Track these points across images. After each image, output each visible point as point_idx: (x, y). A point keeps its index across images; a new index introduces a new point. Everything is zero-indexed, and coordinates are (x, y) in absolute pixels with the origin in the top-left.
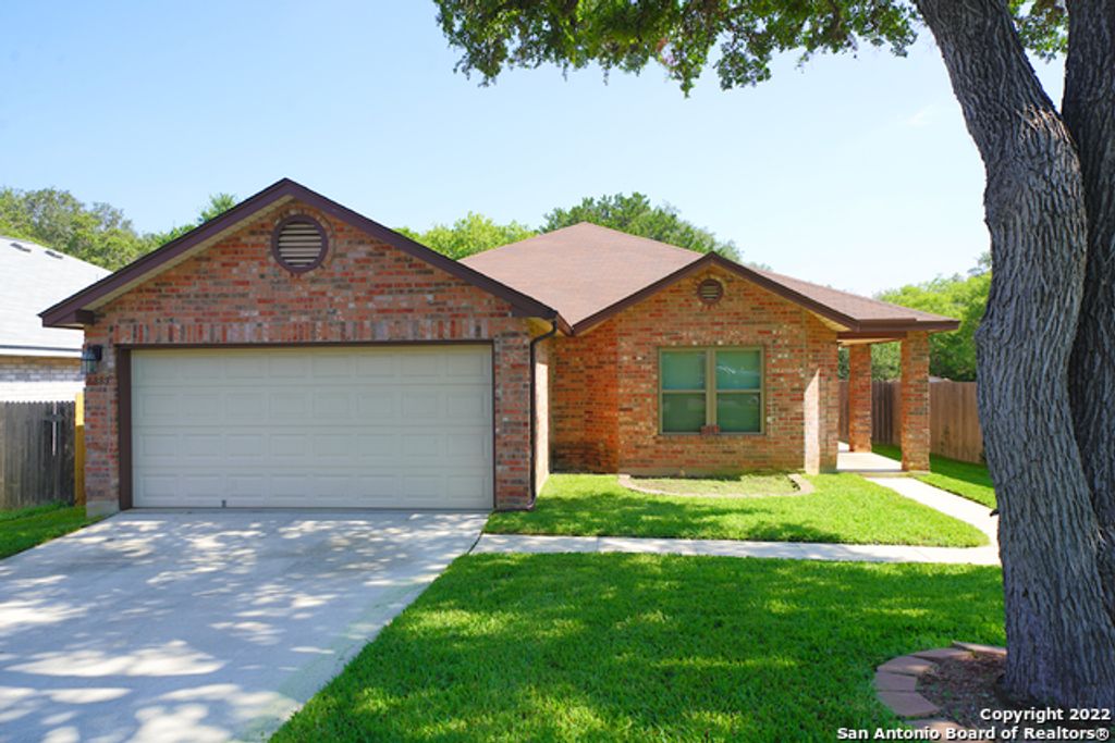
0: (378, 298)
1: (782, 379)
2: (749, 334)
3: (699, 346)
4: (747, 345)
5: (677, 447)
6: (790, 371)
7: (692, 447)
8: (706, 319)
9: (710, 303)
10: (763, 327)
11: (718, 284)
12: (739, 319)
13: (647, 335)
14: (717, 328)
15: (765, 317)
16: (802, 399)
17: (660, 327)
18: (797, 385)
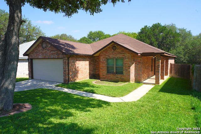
0: (52, 52)
1: (126, 64)
2: (121, 56)
3: (113, 58)
4: (121, 58)
5: (109, 76)
6: (128, 63)
7: (112, 76)
8: (114, 53)
9: (114, 50)
10: (123, 54)
11: (116, 46)
12: (119, 53)
13: (104, 56)
14: (116, 55)
15: (124, 53)
16: (130, 68)
17: (107, 54)
18: (129, 66)
